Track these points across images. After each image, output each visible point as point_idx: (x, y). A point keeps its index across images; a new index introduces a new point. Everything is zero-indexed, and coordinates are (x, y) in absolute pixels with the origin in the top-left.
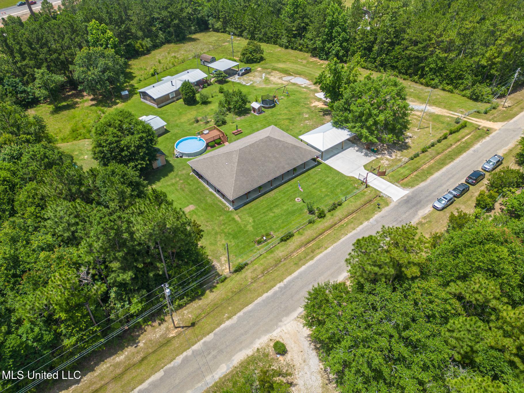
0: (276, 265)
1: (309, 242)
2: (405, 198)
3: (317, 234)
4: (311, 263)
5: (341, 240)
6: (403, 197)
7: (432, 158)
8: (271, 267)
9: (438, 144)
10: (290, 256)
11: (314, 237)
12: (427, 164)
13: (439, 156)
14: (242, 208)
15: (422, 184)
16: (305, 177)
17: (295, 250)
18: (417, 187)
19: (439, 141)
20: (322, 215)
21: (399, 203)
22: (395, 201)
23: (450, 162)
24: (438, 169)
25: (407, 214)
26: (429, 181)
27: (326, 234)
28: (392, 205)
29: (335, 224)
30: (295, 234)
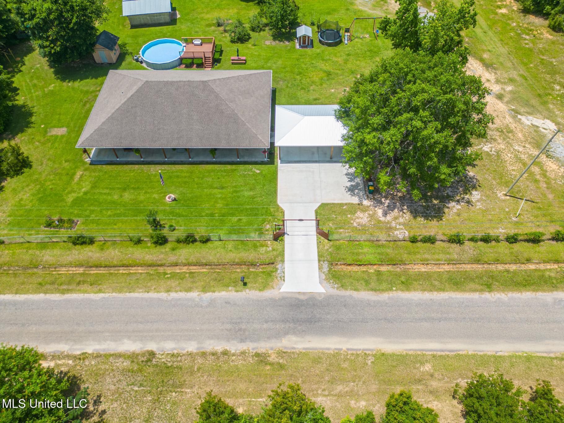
0: (25, 268)
1: (97, 266)
2: (302, 297)
3: (120, 263)
4: (56, 297)
5: (133, 295)
6: (304, 293)
7: (450, 262)
8: (17, 266)
9: (504, 244)
10: (55, 268)
11: (112, 265)
12: (429, 267)
13: (474, 266)
14: (99, 167)
15: (365, 295)
16: (225, 171)
17: (70, 265)
18: (348, 293)
19: (512, 240)
20: (161, 241)
21: (284, 298)
22: (281, 290)
23: (475, 291)
24: (433, 288)
25: (265, 326)
26: (385, 296)
27: (133, 270)
28: (268, 294)
29: (161, 265)
30: (96, 244)
